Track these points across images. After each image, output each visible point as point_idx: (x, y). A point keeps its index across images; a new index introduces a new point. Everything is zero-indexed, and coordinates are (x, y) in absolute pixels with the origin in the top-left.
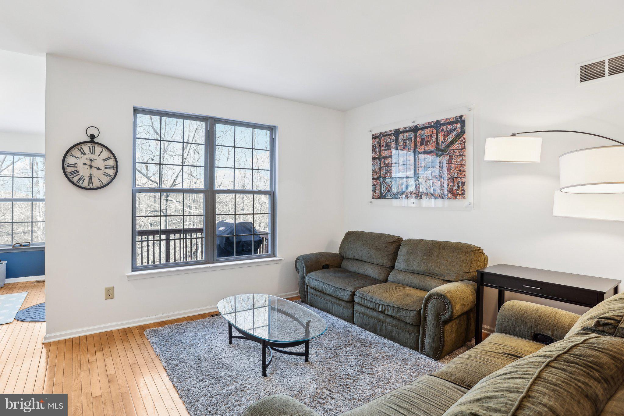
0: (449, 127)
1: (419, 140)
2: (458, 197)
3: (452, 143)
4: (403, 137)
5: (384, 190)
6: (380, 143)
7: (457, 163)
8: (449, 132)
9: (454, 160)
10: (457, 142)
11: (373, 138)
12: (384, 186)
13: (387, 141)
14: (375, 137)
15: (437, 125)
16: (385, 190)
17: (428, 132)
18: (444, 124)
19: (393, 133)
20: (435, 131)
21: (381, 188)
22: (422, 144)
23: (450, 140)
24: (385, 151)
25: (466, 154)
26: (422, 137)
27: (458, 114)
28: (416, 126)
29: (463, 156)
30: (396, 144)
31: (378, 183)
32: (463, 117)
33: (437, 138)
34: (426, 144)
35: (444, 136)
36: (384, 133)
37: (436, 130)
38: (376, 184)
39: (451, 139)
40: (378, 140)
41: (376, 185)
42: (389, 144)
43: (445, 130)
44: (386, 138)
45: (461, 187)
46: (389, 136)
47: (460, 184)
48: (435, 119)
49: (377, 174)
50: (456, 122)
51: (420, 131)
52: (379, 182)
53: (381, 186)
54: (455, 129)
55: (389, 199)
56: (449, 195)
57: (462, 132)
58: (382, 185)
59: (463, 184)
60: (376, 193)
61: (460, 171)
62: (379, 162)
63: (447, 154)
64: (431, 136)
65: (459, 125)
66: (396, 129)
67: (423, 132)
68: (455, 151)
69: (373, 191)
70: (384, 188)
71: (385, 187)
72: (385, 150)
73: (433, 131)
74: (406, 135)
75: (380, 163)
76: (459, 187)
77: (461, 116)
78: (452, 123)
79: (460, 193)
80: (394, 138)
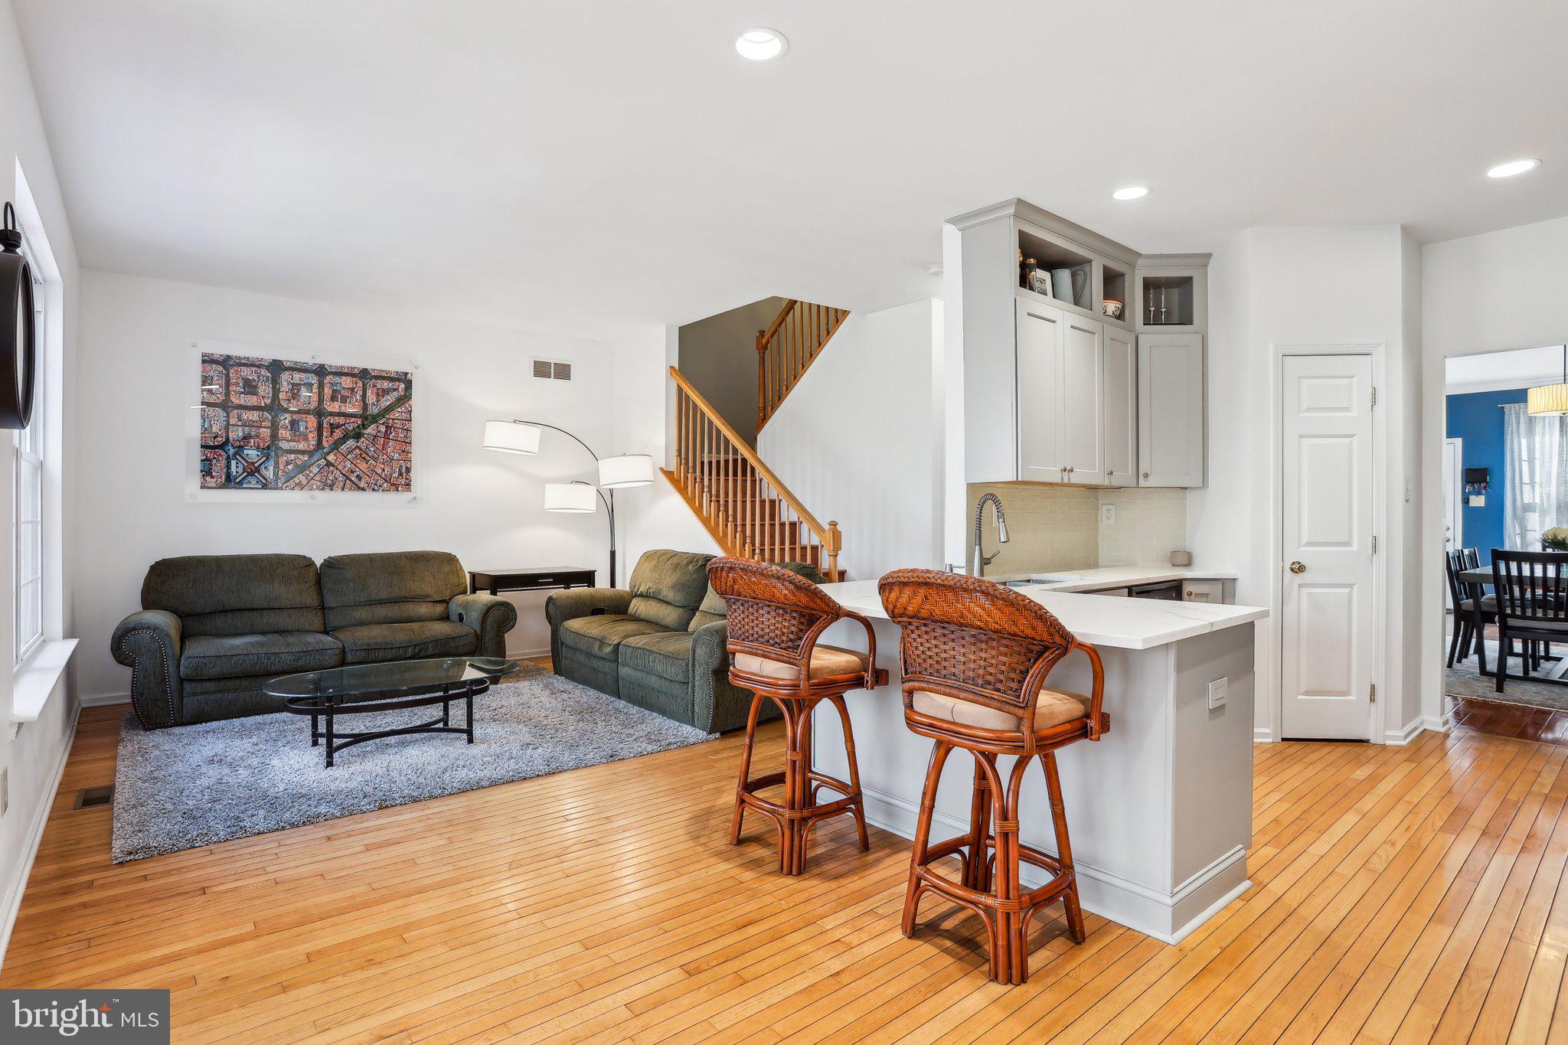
0: (386, 384)
1: (327, 391)
2: (400, 489)
3: (390, 409)
4: (292, 379)
5: (237, 472)
6: (227, 376)
7: (399, 439)
8: (386, 392)
9: (393, 434)
10: (399, 409)
11: (204, 362)
12: (237, 463)
13: (250, 378)
14: (208, 360)
15: (364, 374)
16: (240, 470)
17: (347, 382)
18: (377, 378)
19: (266, 364)
20: (360, 384)
21: (228, 467)
22: (333, 399)
23: (387, 404)
24: (243, 395)
25: (412, 429)
26: (335, 388)
27: (401, 369)
28: (322, 367)
29: (408, 430)
30: (274, 388)
31: (220, 455)
32: (409, 376)
33: (364, 396)
34: (344, 400)
35: (378, 394)
36: (240, 358)
37: (363, 383)
38: (215, 458)
39: (389, 403)
40: (220, 368)
41: (214, 461)
42: (254, 384)
43: (378, 386)
44: (244, 369)
45: (404, 474)
46: (254, 369)
47: (404, 470)
48: (362, 366)
49: (215, 437)
50: (399, 380)
51: (331, 376)
52: (223, 453)
53: (229, 462)
54: (394, 390)
55: (253, 488)
56: (385, 485)
57: (407, 397)
58: (233, 463)
59: (408, 470)
60: (212, 477)
61: (403, 451)
62: (225, 415)
63: (383, 424)
64: (352, 389)
65: (402, 386)
66: (273, 360)
67: (337, 379)
68: (396, 421)
69: (202, 471)
70: (237, 467)
71: (240, 465)
72: (242, 393)
73: (356, 383)
74: (297, 377)
75: (228, 416)
76: (401, 474)
77: (406, 374)
78: (391, 379)
79: (403, 483)
80: (269, 375)
